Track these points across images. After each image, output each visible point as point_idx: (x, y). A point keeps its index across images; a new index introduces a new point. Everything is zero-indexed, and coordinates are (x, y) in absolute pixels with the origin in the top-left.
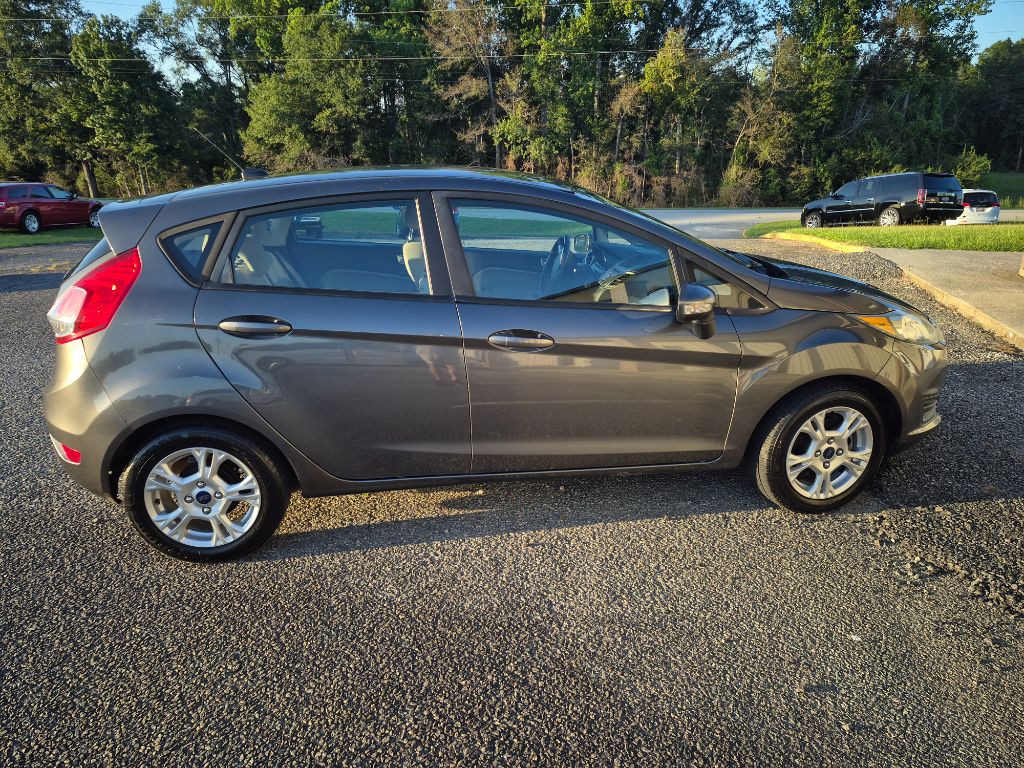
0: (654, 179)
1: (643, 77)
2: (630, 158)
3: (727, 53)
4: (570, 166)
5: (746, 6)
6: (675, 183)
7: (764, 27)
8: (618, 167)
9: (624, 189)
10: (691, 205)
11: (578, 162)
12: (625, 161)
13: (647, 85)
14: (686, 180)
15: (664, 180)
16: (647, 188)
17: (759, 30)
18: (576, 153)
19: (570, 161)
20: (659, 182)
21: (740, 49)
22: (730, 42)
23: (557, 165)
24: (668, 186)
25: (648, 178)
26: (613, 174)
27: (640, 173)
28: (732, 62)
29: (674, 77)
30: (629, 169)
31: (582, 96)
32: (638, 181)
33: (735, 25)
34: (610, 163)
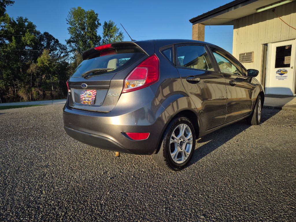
0: (46, 92)
1: (37, 62)
2: (37, 86)
3: (60, 57)
4: (14, 89)
5: (63, 45)
6: (53, 93)
7: (70, 51)
8: (33, 89)
9: (36, 95)
10: (60, 99)
11: (17, 88)
12: (35, 87)
13: (39, 64)
14: (57, 92)
15: (49, 92)
16: (44, 95)
17: (68, 52)
18: (16, 85)
19: (14, 88)
20: (48, 93)
21: (64, 56)
22: (60, 55)
23: (9, 89)
24: (51, 94)
25: (44, 92)
26: (31, 91)
27: (41, 90)
28: (63, 60)
29: (48, 63)
30: (37, 89)
31: (16, 67)
32: (41, 93)
33: (61, 50)
34: (30, 88)
